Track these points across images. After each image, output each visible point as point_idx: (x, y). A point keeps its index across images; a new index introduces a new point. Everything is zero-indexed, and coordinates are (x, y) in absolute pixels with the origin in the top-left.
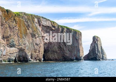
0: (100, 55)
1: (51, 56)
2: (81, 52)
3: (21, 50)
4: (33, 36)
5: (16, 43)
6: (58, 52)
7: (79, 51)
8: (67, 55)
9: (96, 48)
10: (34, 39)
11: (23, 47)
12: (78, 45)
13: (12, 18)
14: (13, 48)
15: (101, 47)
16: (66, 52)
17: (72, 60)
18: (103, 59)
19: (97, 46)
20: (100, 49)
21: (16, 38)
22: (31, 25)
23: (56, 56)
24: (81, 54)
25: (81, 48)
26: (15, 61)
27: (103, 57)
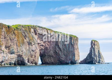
0: (97, 59)
1: (48, 60)
2: (76, 56)
3: (19, 56)
4: (30, 44)
5: (15, 51)
6: (54, 56)
7: (74, 55)
8: (63, 59)
9: (93, 52)
11: (21, 53)
12: (74, 50)
13: (12, 32)
14: (13, 55)
15: (99, 51)
16: (62, 56)
17: (67, 64)
18: (99, 63)
19: (94, 50)
20: (97, 53)
21: (15, 47)
23: (53, 60)
24: (76, 58)
26: (15, 64)
27: (99, 60)
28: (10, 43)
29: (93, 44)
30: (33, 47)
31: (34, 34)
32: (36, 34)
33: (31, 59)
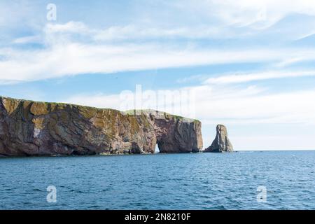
0: (223, 146)
1: (166, 148)
2: (199, 143)
3: (134, 144)
4: (145, 130)
5: (129, 138)
6: (174, 143)
7: (196, 142)
8: (184, 147)
9: (219, 139)
10: (146, 133)
11: (135, 141)
12: (196, 136)
14: (127, 143)
15: (226, 137)
16: (182, 143)
17: (188, 152)
18: (226, 151)
19: (220, 137)
20: (223, 140)
21: (129, 134)
22: (143, 121)
23: (172, 149)
24: (199, 146)
25: (198, 139)
26: (129, 152)
27: (227, 148)
28: (124, 130)
29: (219, 129)
30: (149, 134)
31: (150, 120)
32: (152, 120)
33: (147, 147)
